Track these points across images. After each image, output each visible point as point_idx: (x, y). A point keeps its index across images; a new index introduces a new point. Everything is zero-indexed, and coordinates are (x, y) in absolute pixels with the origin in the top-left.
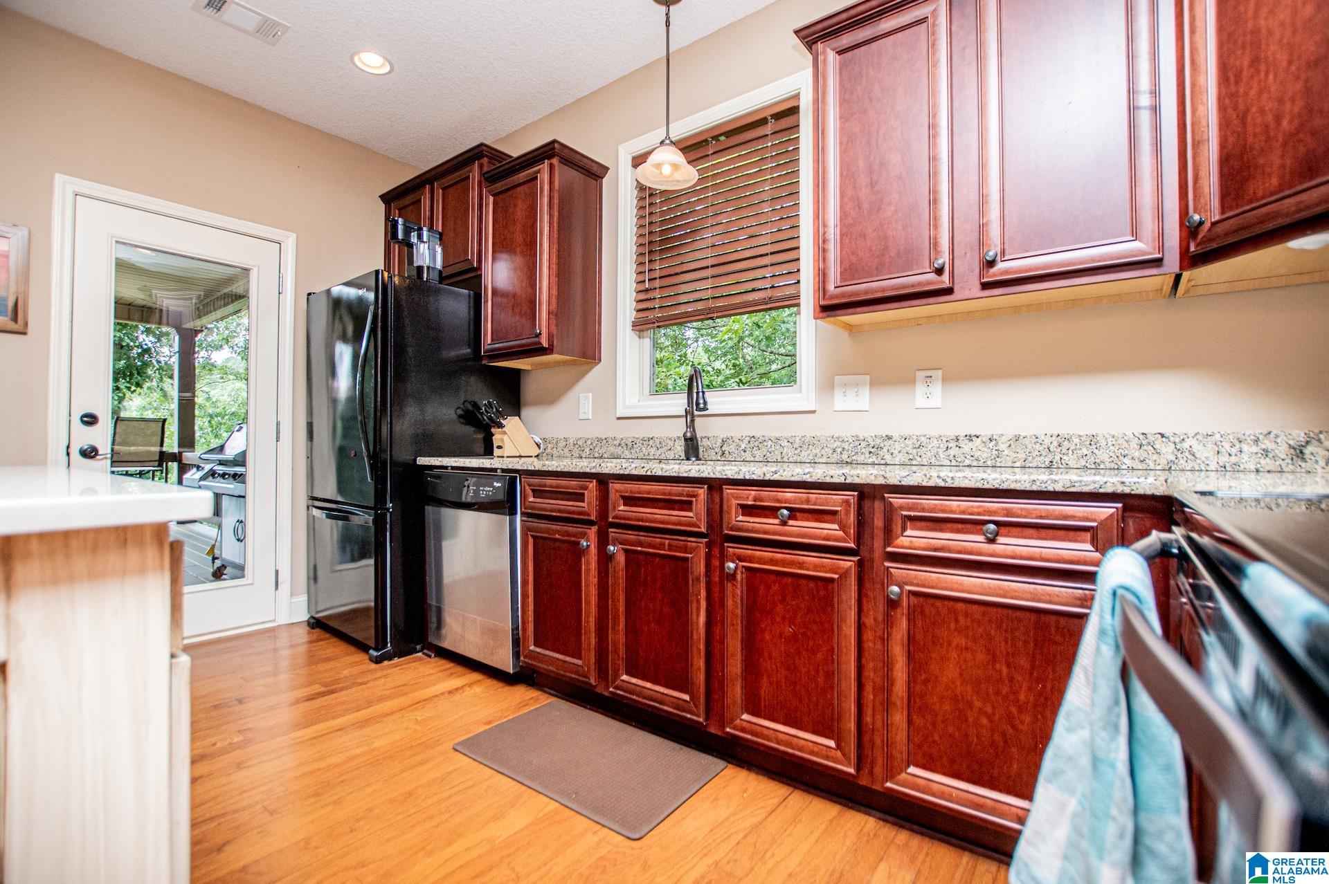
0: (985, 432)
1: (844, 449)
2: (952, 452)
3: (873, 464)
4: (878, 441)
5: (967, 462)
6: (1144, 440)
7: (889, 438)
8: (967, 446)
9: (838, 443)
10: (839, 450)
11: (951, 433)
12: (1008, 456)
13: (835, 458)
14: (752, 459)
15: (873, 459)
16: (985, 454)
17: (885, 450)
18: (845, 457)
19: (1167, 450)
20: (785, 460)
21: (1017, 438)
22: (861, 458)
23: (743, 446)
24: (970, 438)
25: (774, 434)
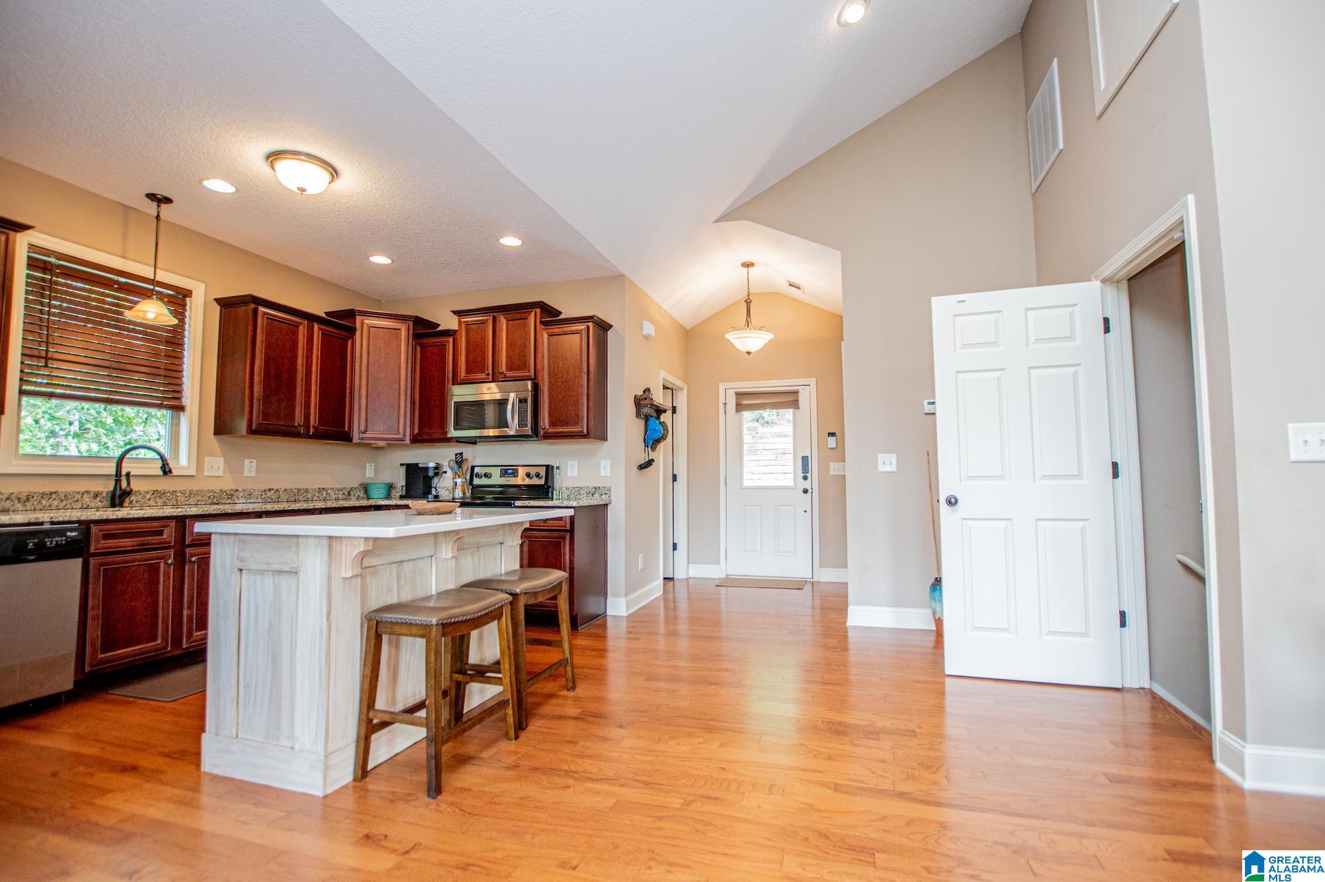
0: (275, 487)
1: (214, 497)
2: (263, 496)
3: (229, 503)
4: (232, 492)
5: (269, 501)
6: (320, 490)
7: (237, 490)
8: (269, 494)
9: (211, 494)
10: (212, 497)
11: (263, 489)
12: (284, 497)
13: (209, 502)
14: (155, 504)
15: (229, 501)
16: (274, 497)
17: (235, 496)
18: (215, 501)
19: (324, 493)
20: (179, 503)
21: (285, 490)
22: (223, 501)
23: (148, 497)
24: (270, 490)
25: (171, 489)
